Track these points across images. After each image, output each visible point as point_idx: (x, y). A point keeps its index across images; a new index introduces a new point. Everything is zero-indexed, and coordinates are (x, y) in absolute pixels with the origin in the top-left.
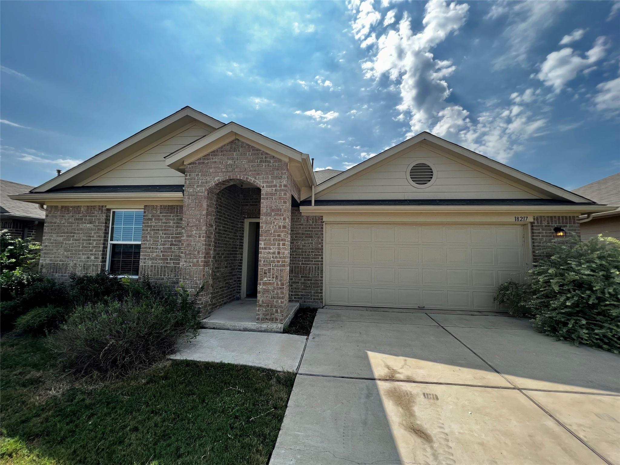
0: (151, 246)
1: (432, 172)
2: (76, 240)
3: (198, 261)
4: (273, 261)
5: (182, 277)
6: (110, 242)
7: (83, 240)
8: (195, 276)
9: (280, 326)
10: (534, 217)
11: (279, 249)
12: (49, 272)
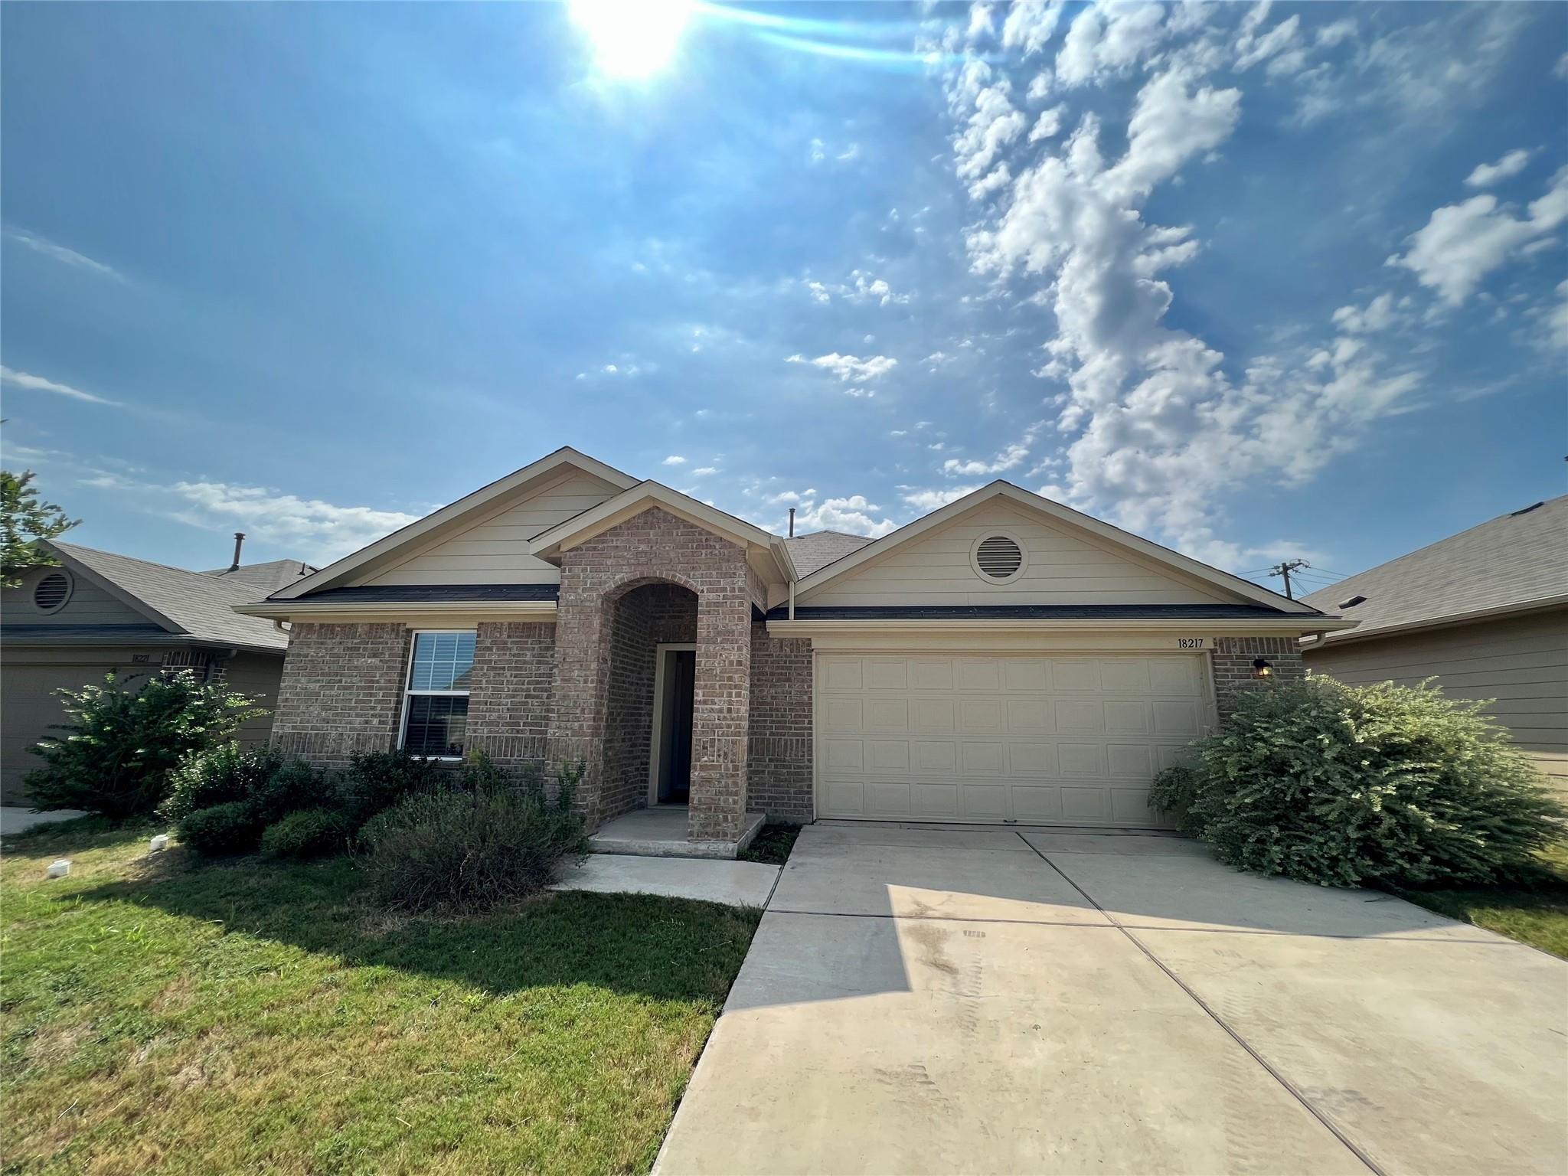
0: (489, 700)
1: (1019, 553)
2: (345, 688)
3: (581, 727)
4: (720, 726)
5: (551, 756)
6: (407, 692)
7: (358, 688)
8: (576, 754)
9: (731, 846)
10: (1215, 639)
11: (730, 703)
12: (290, 749)
